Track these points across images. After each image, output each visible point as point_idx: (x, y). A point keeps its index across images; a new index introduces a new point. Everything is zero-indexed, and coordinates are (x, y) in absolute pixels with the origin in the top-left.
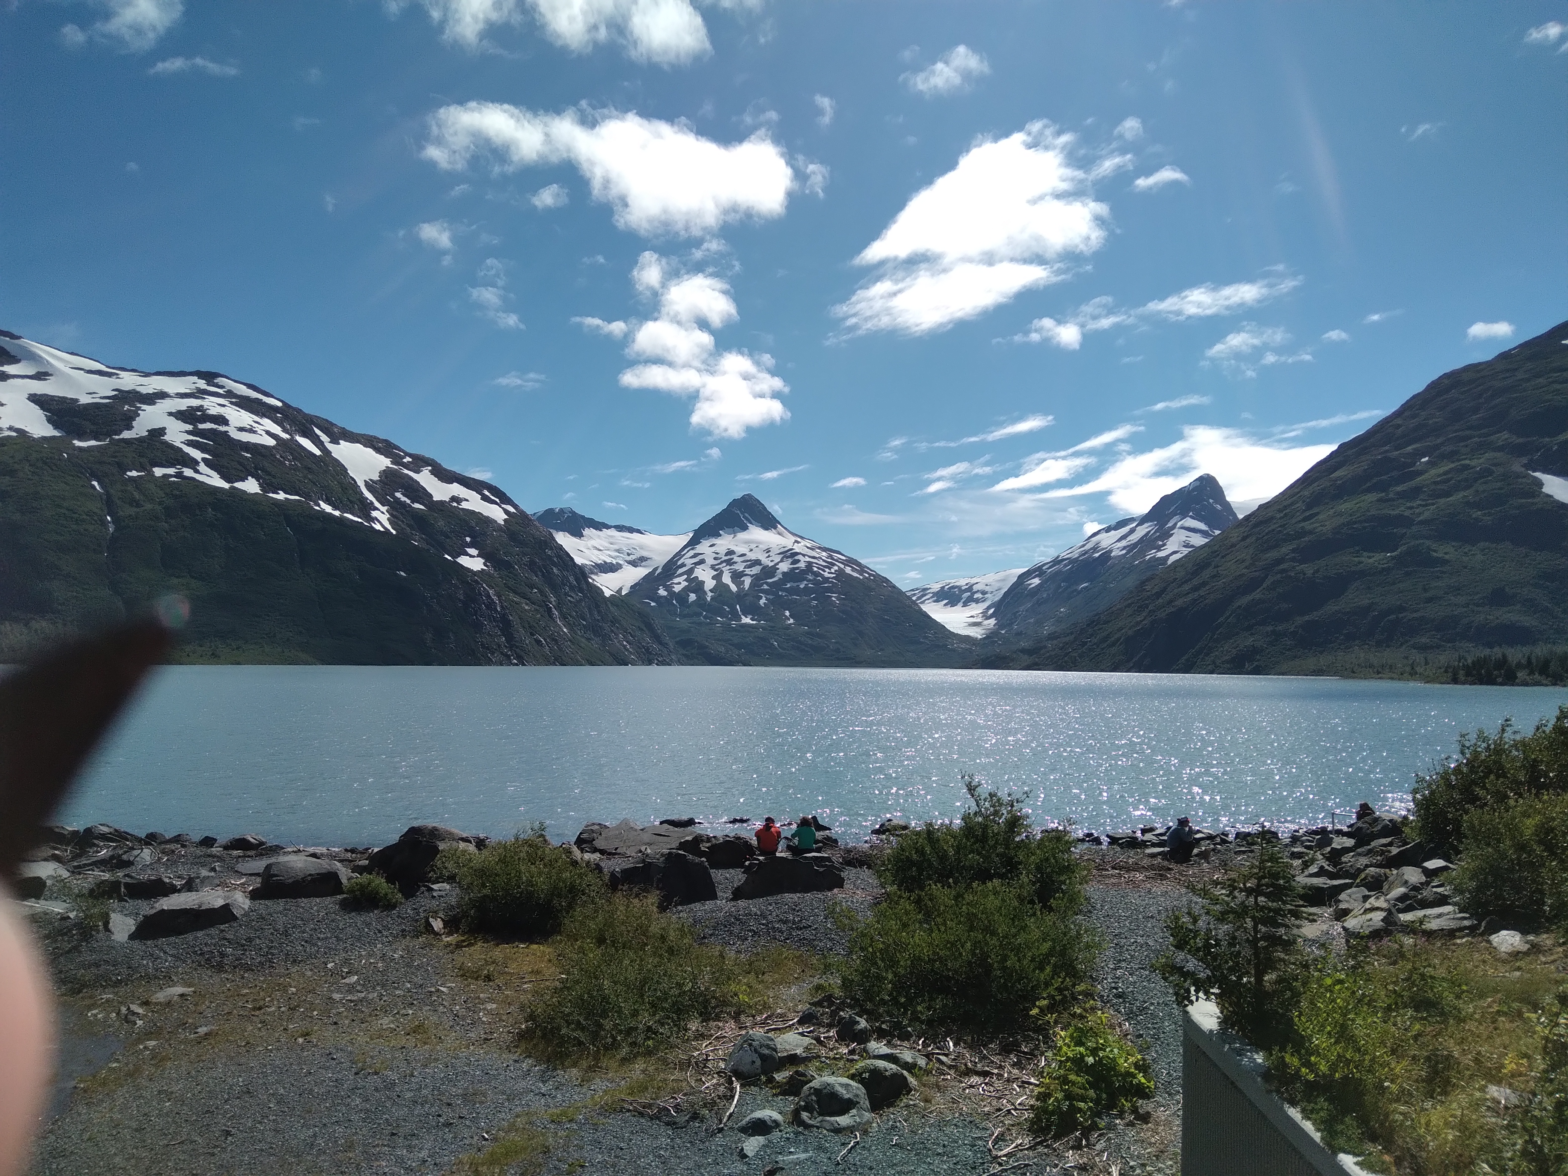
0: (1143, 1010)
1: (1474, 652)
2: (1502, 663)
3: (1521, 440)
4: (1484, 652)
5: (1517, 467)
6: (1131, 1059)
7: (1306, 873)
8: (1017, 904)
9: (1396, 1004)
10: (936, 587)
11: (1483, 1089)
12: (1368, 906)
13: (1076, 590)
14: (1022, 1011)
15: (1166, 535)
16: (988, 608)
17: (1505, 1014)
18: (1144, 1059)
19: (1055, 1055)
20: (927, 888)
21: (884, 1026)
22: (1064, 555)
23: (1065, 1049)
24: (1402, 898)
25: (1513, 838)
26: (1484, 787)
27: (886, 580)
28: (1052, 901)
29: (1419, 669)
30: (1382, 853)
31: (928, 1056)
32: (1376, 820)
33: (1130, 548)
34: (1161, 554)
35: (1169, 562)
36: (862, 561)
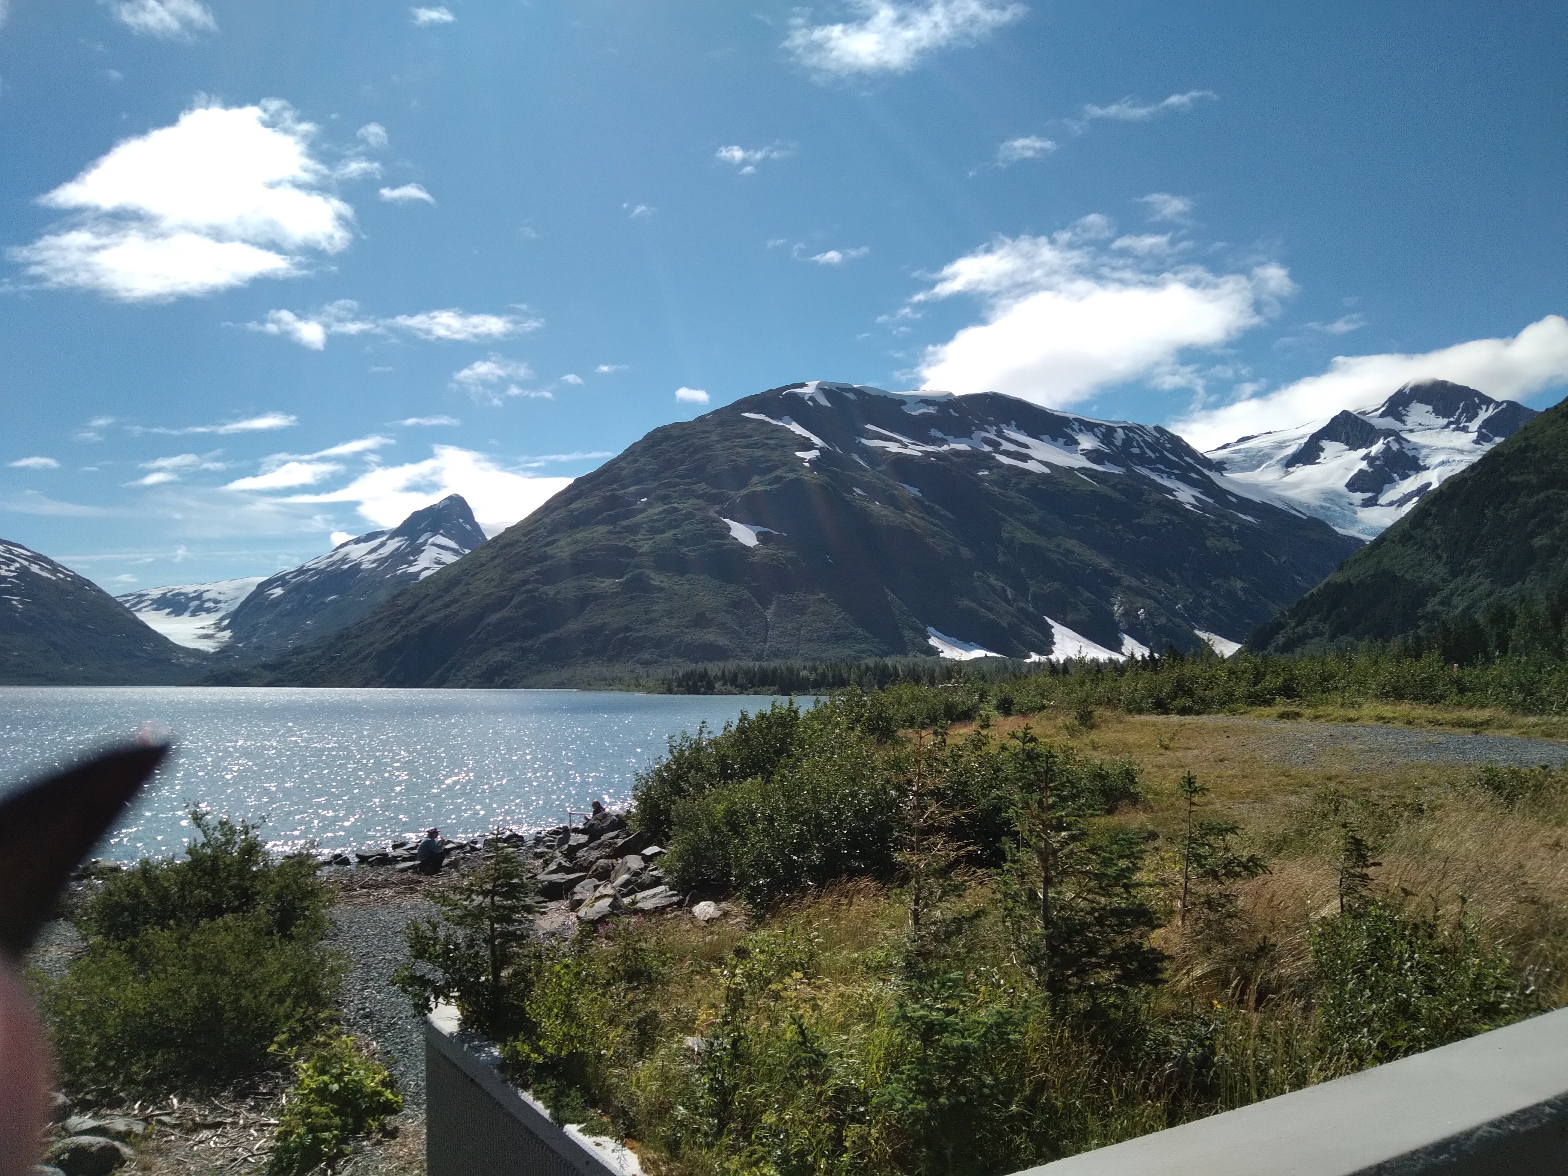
0: (390, 1026)
1: (684, 667)
2: (704, 676)
3: (714, 491)
4: (691, 667)
5: (712, 513)
6: (378, 1078)
7: (547, 870)
8: (251, 938)
9: (614, 978)
10: (156, 593)
11: (680, 1042)
12: (597, 894)
13: (323, 603)
14: (260, 1050)
15: (418, 550)
16: (222, 619)
17: (698, 973)
18: (391, 1075)
19: (296, 1089)
20: (142, 934)
21: (89, 1097)
22: (309, 565)
23: (307, 1081)
24: (625, 884)
25: (708, 822)
26: (687, 781)
27: (89, 583)
28: (293, 929)
29: (643, 682)
30: (610, 844)
31: (147, 1120)
32: (606, 816)
33: (382, 561)
34: (412, 570)
35: (421, 577)
36: (56, 559)
